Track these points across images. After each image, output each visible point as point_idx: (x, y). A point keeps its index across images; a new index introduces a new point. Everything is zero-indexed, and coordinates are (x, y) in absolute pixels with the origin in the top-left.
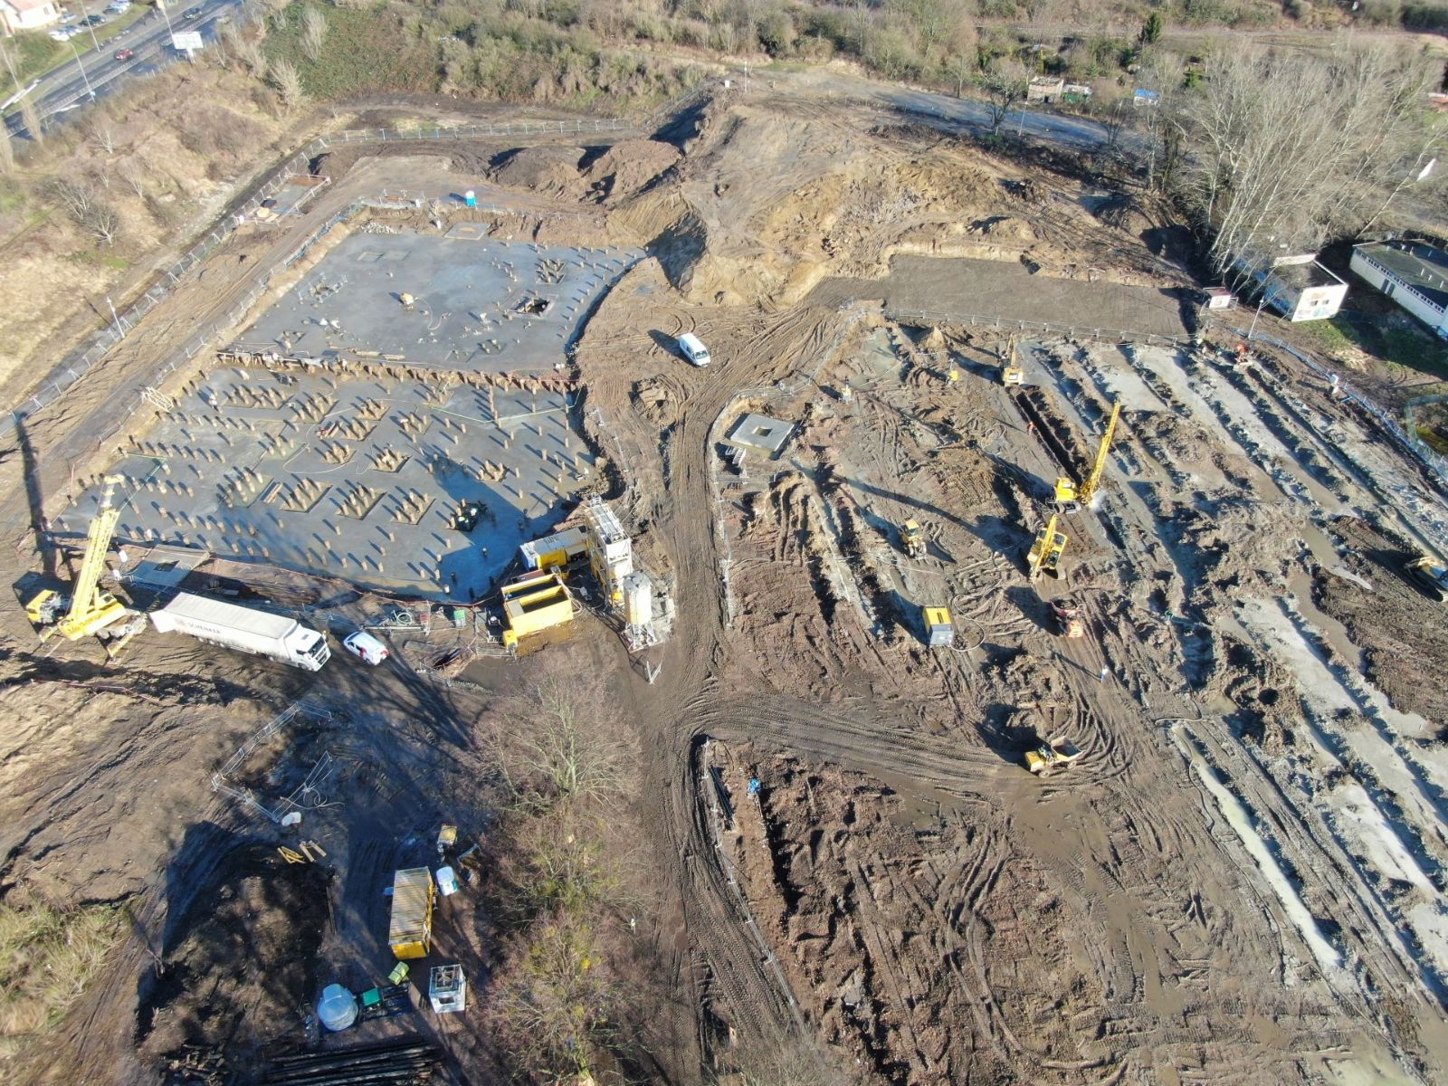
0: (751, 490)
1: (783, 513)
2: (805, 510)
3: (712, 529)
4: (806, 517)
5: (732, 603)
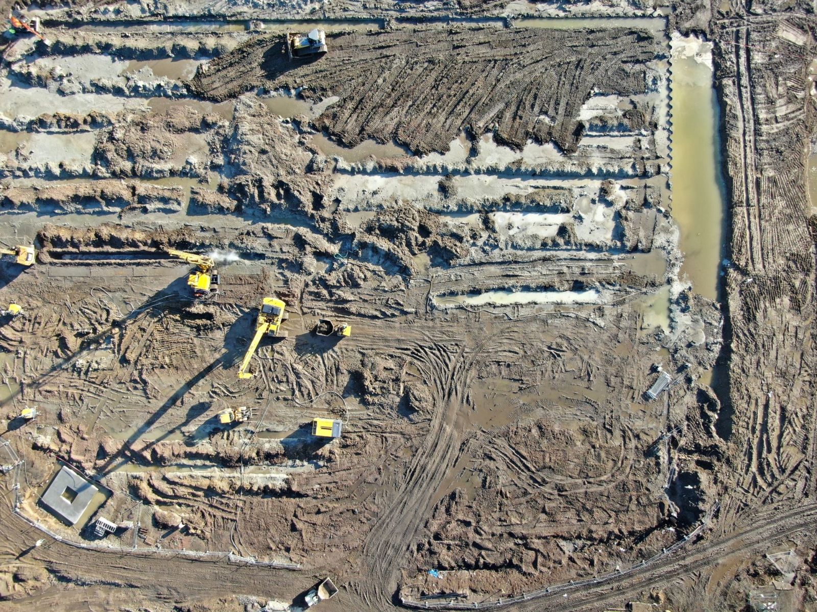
0: (149, 521)
1: (181, 501)
2: (182, 485)
3: (194, 560)
4: (191, 487)
5: (279, 561)
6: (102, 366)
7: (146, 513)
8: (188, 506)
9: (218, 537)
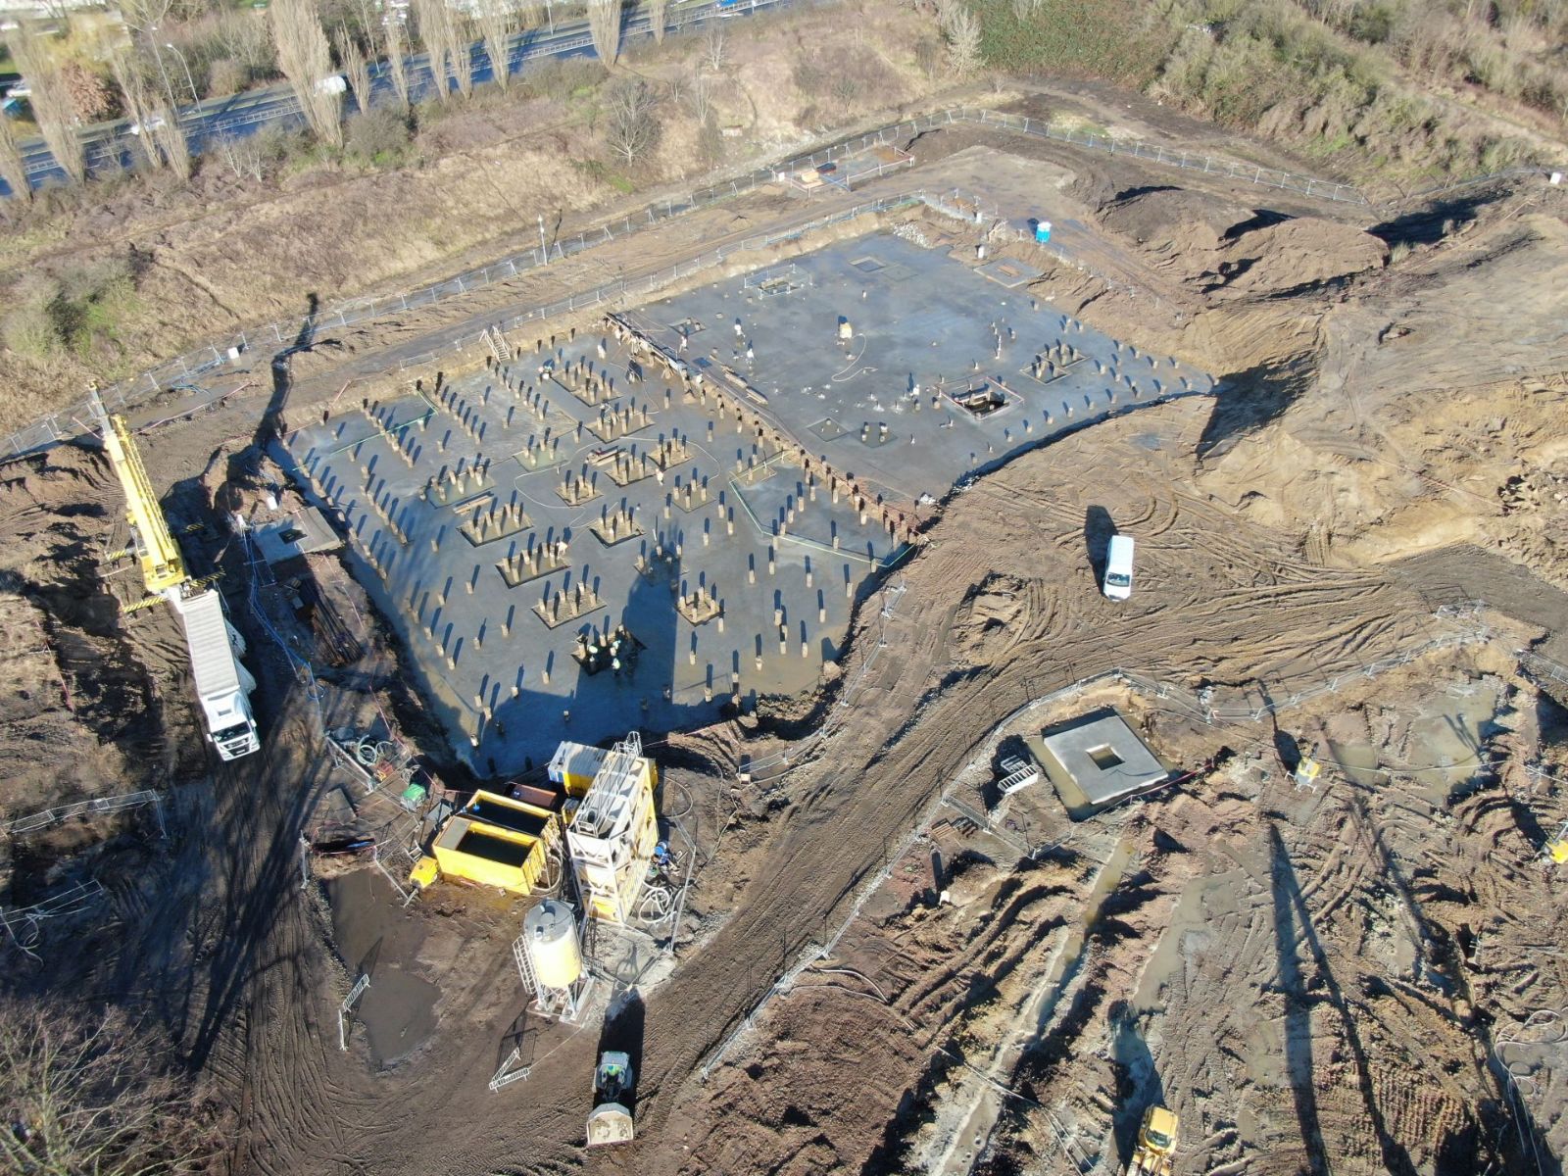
0: (982, 849)
1: (994, 925)
2: (1030, 945)
3: (857, 879)
4: (1018, 959)
5: (746, 1036)
6: (1374, 942)
7: (1005, 853)
8: (975, 933)
9: (876, 949)
